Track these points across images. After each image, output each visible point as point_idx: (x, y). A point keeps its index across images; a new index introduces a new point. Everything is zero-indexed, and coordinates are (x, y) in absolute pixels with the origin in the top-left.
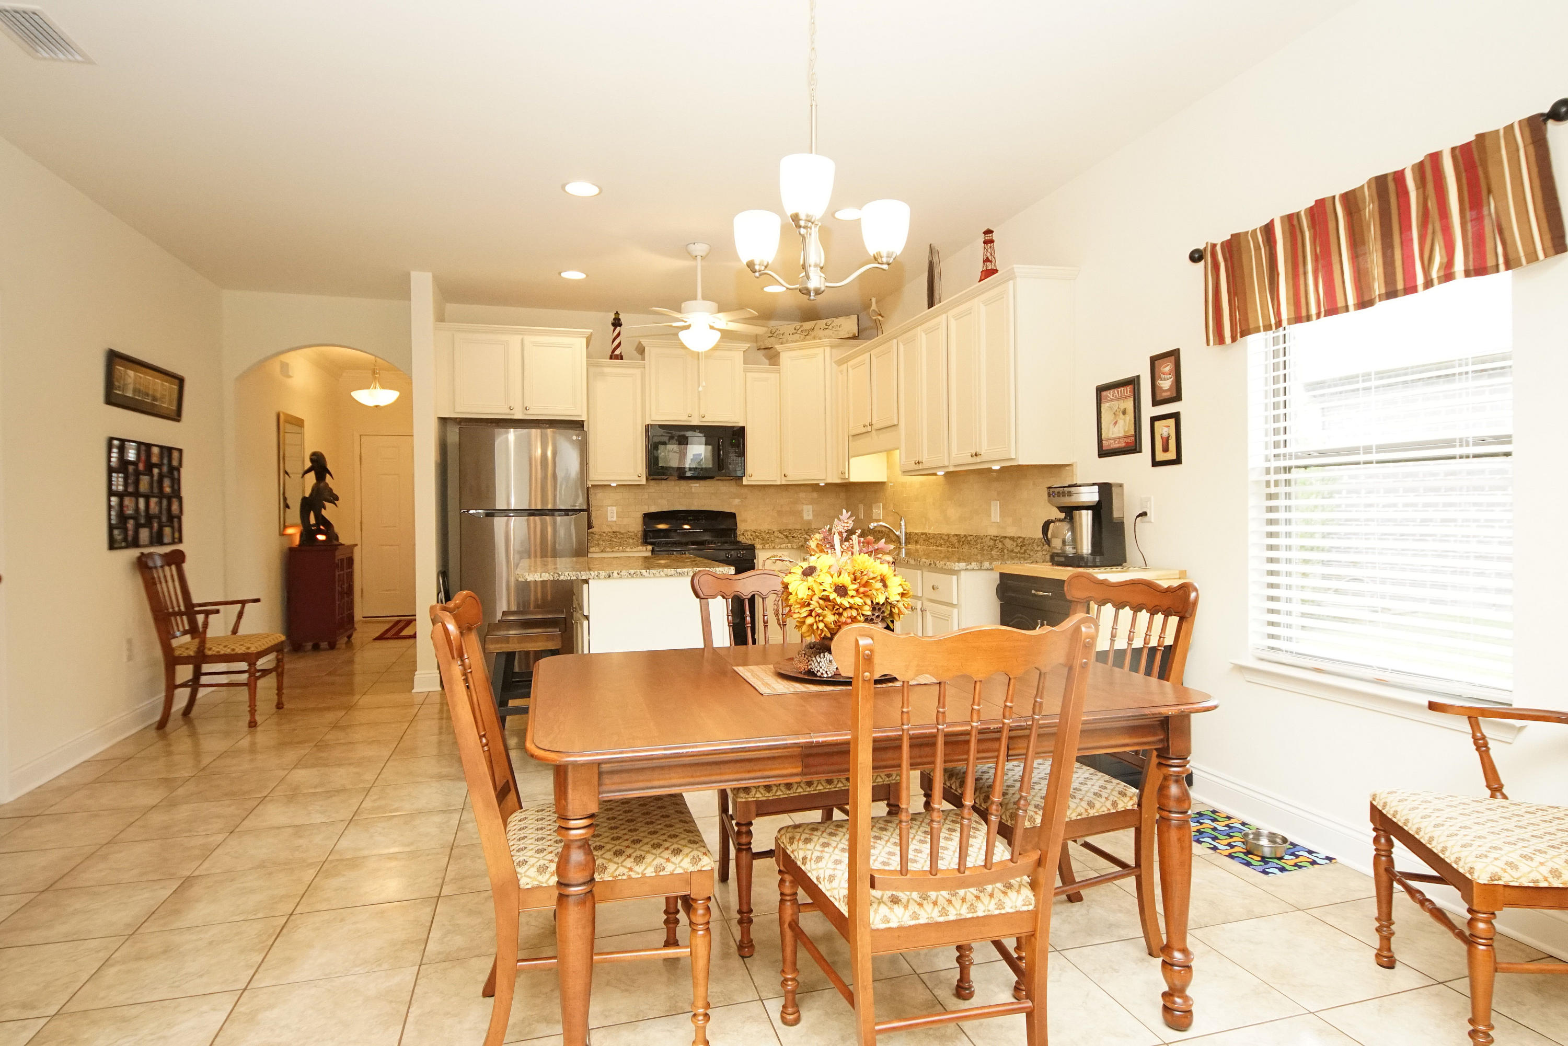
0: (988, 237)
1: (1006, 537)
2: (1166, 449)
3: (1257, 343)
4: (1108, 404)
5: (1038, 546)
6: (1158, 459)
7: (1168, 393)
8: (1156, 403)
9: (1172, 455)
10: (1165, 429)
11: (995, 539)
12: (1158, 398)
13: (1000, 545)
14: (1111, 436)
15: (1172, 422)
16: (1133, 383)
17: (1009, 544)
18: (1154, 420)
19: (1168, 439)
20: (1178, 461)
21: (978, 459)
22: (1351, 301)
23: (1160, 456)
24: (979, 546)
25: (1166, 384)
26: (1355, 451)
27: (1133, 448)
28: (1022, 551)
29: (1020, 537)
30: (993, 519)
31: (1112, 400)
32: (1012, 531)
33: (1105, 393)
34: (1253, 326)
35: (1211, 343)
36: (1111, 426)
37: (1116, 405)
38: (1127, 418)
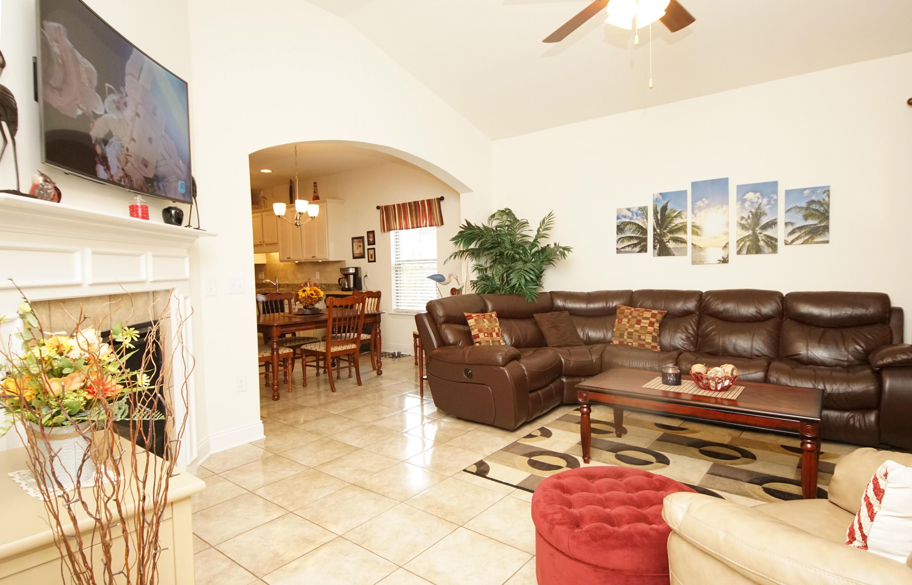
0: (315, 185)
1: (322, 284)
2: (372, 258)
3: (392, 233)
5: (334, 286)
7: (372, 242)
8: (369, 244)
9: (373, 259)
10: (371, 252)
14: (356, 253)
16: (362, 238)
18: (368, 249)
19: (372, 255)
20: (375, 261)
21: (315, 258)
22: (411, 227)
23: (370, 260)
25: (371, 240)
27: (362, 256)
28: (328, 288)
29: (327, 284)
30: (317, 278)
31: (356, 242)
32: (324, 282)
33: (354, 240)
34: (391, 229)
35: (382, 231)
36: (356, 250)
37: (358, 244)
38: (361, 248)
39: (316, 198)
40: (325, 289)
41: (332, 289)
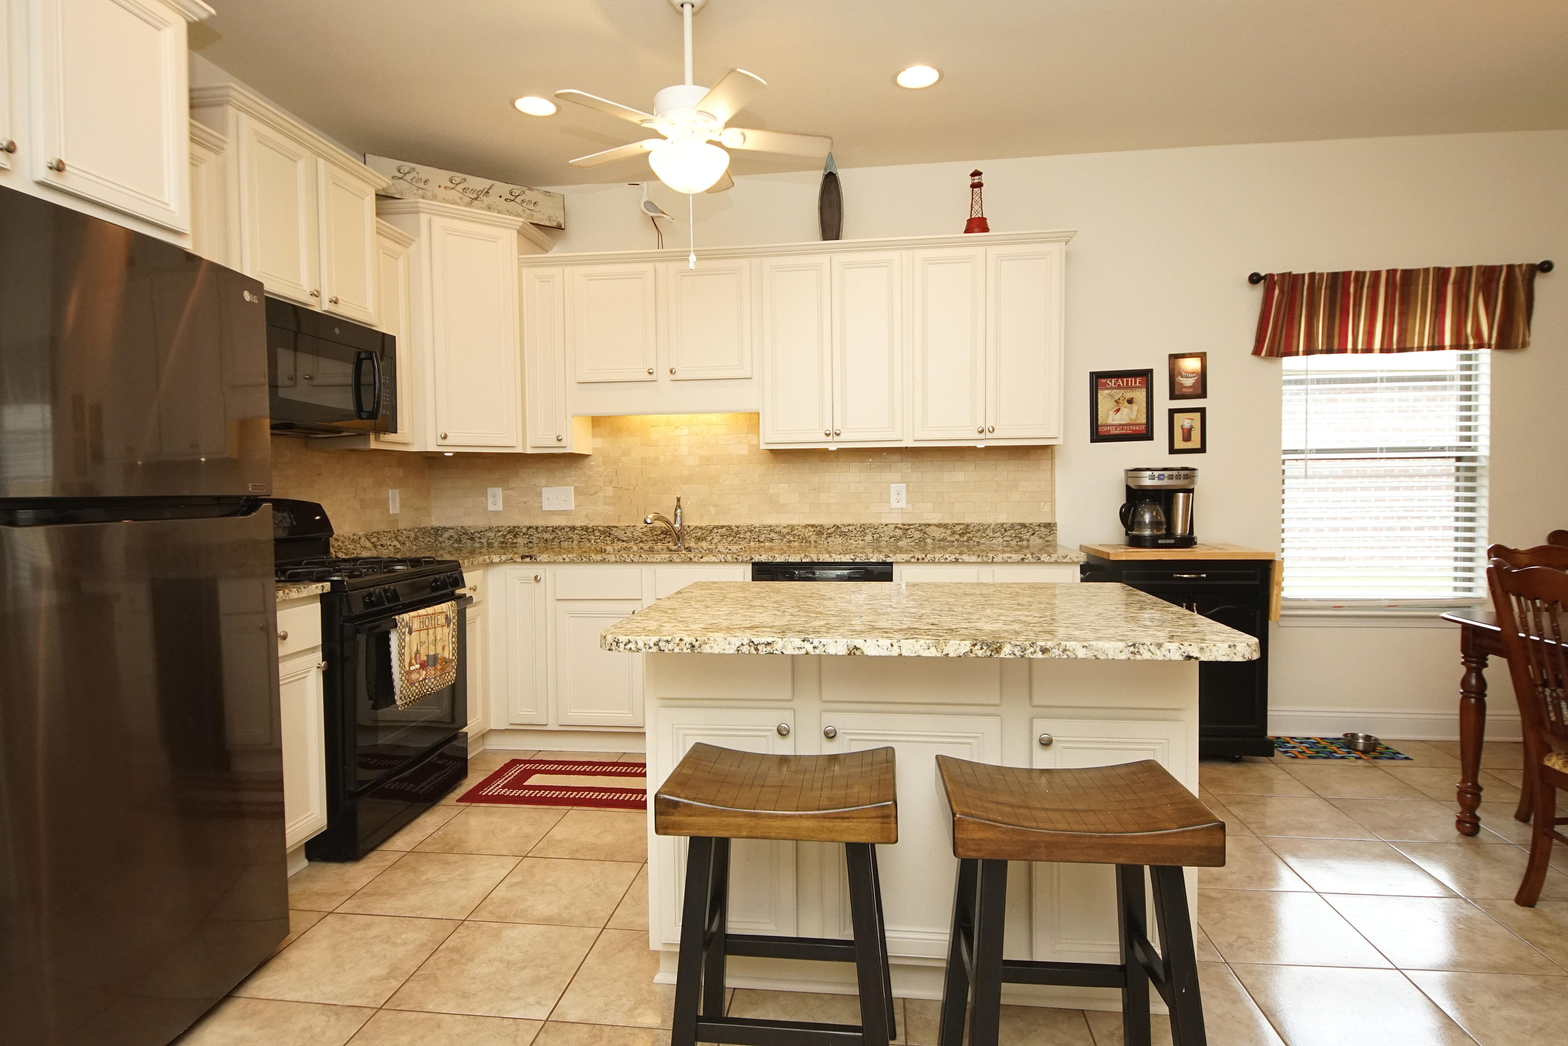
0: (976, 180)
1: (929, 525)
2: (1187, 437)
4: (1108, 392)
5: (994, 532)
6: (1177, 447)
7: (1191, 390)
8: (1173, 396)
9: (1195, 443)
10: (1184, 420)
11: (905, 529)
12: (1177, 393)
13: (917, 535)
14: (1110, 421)
15: (1198, 415)
16: (1146, 375)
17: (938, 533)
18: (1172, 412)
19: (1190, 430)
20: (1203, 449)
21: (991, 436)
23: (1179, 444)
24: (869, 538)
25: (1188, 381)
26: (1373, 450)
27: (1144, 434)
28: (965, 538)
29: (959, 524)
30: (894, 504)
31: (1112, 388)
32: (934, 518)
33: (1103, 381)
34: (1294, 349)
35: (1263, 353)
36: (1111, 413)
37: (1118, 394)
38: (1135, 407)
39: (977, 225)
40: (947, 544)
41: (982, 541)
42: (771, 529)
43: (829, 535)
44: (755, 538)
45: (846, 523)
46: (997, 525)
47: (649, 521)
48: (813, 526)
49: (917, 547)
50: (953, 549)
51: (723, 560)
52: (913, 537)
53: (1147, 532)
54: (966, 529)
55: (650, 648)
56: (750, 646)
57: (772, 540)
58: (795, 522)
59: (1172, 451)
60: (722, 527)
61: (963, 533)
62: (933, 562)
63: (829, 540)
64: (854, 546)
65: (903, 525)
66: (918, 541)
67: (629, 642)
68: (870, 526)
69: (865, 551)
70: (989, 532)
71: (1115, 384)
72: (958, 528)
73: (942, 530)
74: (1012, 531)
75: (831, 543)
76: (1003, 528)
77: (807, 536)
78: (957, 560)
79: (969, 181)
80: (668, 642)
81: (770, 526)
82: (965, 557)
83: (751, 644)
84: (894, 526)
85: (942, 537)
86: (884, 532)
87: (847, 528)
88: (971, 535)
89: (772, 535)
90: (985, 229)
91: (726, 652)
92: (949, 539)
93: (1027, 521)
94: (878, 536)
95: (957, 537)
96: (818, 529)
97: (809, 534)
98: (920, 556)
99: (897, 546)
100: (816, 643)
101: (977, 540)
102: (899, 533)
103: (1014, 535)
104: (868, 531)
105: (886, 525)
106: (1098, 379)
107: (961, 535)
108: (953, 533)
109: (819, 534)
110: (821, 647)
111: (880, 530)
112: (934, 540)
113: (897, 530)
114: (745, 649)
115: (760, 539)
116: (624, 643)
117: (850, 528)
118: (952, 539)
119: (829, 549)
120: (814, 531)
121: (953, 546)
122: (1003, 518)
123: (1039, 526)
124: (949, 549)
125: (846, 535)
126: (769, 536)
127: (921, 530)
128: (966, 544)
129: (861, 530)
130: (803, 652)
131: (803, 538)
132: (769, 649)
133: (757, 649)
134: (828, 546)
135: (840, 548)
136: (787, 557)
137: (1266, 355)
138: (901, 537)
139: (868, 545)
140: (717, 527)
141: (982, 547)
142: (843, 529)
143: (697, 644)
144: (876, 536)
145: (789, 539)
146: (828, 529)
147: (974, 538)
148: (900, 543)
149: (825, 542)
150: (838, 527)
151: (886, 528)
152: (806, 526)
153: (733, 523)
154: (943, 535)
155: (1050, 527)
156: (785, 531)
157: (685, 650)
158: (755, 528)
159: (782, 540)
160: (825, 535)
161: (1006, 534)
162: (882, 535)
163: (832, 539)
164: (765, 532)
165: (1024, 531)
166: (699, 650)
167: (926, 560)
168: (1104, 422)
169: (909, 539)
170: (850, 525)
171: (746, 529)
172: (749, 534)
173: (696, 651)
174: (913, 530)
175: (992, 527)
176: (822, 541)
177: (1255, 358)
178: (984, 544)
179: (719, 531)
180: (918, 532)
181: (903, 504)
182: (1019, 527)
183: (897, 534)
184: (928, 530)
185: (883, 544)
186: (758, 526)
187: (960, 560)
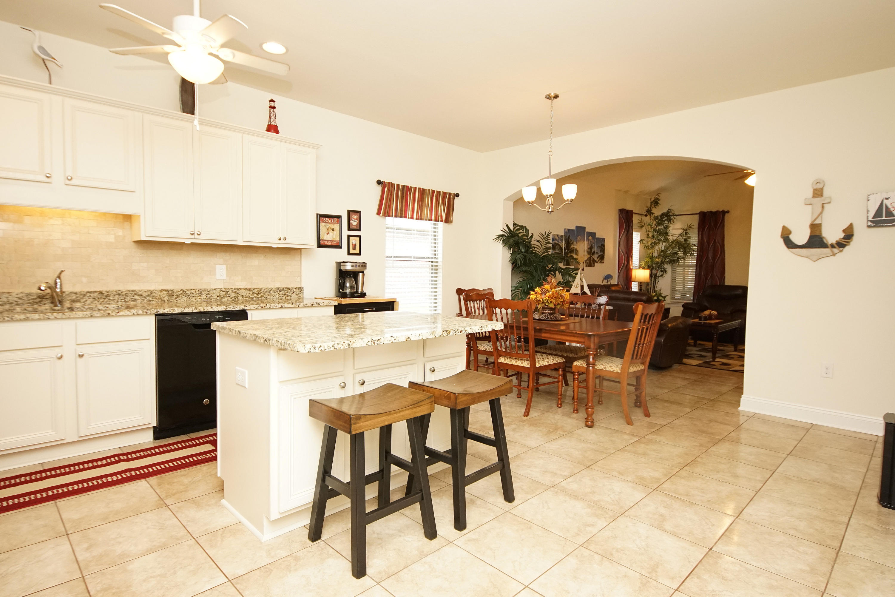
0: (272, 104)
1: (240, 289)
4: (324, 224)
5: (275, 292)
7: (355, 227)
11: (226, 291)
13: (233, 295)
14: (325, 238)
16: (339, 217)
17: (245, 293)
19: (355, 245)
24: (204, 297)
26: (411, 257)
27: (337, 246)
28: (260, 296)
29: (256, 288)
30: (218, 277)
31: (325, 223)
32: (242, 285)
33: (322, 218)
34: (391, 214)
35: (381, 215)
36: (326, 234)
37: (328, 225)
38: (335, 232)
39: (272, 128)
40: (250, 299)
41: (269, 297)
42: (135, 293)
43: (178, 296)
44: (122, 299)
45: (189, 288)
46: (276, 288)
47: (43, 288)
48: (166, 290)
49: (233, 302)
50: (253, 302)
51: (135, 314)
52: (231, 296)
53: (348, 291)
54: (260, 291)
55: (330, 348)
56: (372, 342)
57: (135, 300)
58: (152, 288)
59: (349, 254)
60: (95, 292)
61: (258, 293)
62: (270, 308)
63: (178, 299)
64: (194, 302)
65: (225, 289)
66: (234, 298)
67: (321, 346)
68: (205, 290)
69: (202, 305)
70: (272, 292)
71: (327, 221)
72: (256, 291)
73: (248, 292)
74: (283, 292)
75: (179, 301)
76: (279, 290)
77: (162, 297)
78: (282, 306)
79: (268, 104)
80: (338, 344)
81: (134, 291)
82: (286, 305)
83: (372, 341)
84: (220, 290)
85: (247, 296)
86: (214, 293)
87: (190, 291)
88: (263, 294)
89: (136, 297)
90: (277, 132)
91: (362, 346)
92: (251, 296)
93: (290, 287)
94: (210, 296)
95: (255, 295)
96: (170, 292)
97: (164, 296)
98: (263, 305)
99: (221, 301)
100: (395, 338)
101: (266, 296)
102: (223, 294)
103: (284, 294)
104: (203, 293)
105: (215, 289)
106: (320, 217)
107: (258, 294)
108: (253, 293)
109: (171, 295)
110: (397, 339)
111: (211, 292)
112: (242, 297)
113: (222, 292)
114: (370, 344)
115: (126, 300)
116: (318, 347)
117: (192, 291)
118: (253, 296)
119: (178, 305)
120: (167, 294)
121: (253, 300)
122: (278, 285)
123: (296, 289)
124: (251, 302)
125: (189, 296)
126: (133, 298)
127: (236, 292)
128: (260, 299)
129: (199, 292)
130: (391, 342)
131: (159, 299)
132: (379, 342)
133: (374, 343)
134: (177, 303)
135: (185, 304)
136: (183, 310)
137: (382, 216)
138: (224, 296)
139: (203, 302)
140: (90, 292)
141: (268, 300)
142: (187, 292)
143: (350, 344)
144: (209, 296)
145: (149, 299)
146: (177, 292)
147: (264, 296)
148: (223, 300)
149: (175, 301)
150: (184, 291)
151: (214, 291)
152: (161, 291)
153: (104, 289)
154: (248, 294)
155: (301, 289)
156: (146, 294)
157: (346, 347)
158: (122, 292)
159: (143, 300)
160: (175, 296)
161: (280, 293)
162: (212, 295)
163: (180, 298)
164: (130, 295)
165: (289, 291)
166: (351, 347)
167: (266, 307)
168: (322, 239)
169: (228, 298)
170: (192, 290)
171: (114, 293)
172: (117, 296)
173: (350, 347)
174: (231, 292)
175: (273, 290)
176: (173, 299)
177: (378, 216)
178: (269, 299)
179: (92, 295)
180: (234, 293)
181: (224, 277)
182: (286, 289)
183: (221, 294)
184: (240, 292)
185: (213, 300)
186: (124, 291)
187: (283, 307)
